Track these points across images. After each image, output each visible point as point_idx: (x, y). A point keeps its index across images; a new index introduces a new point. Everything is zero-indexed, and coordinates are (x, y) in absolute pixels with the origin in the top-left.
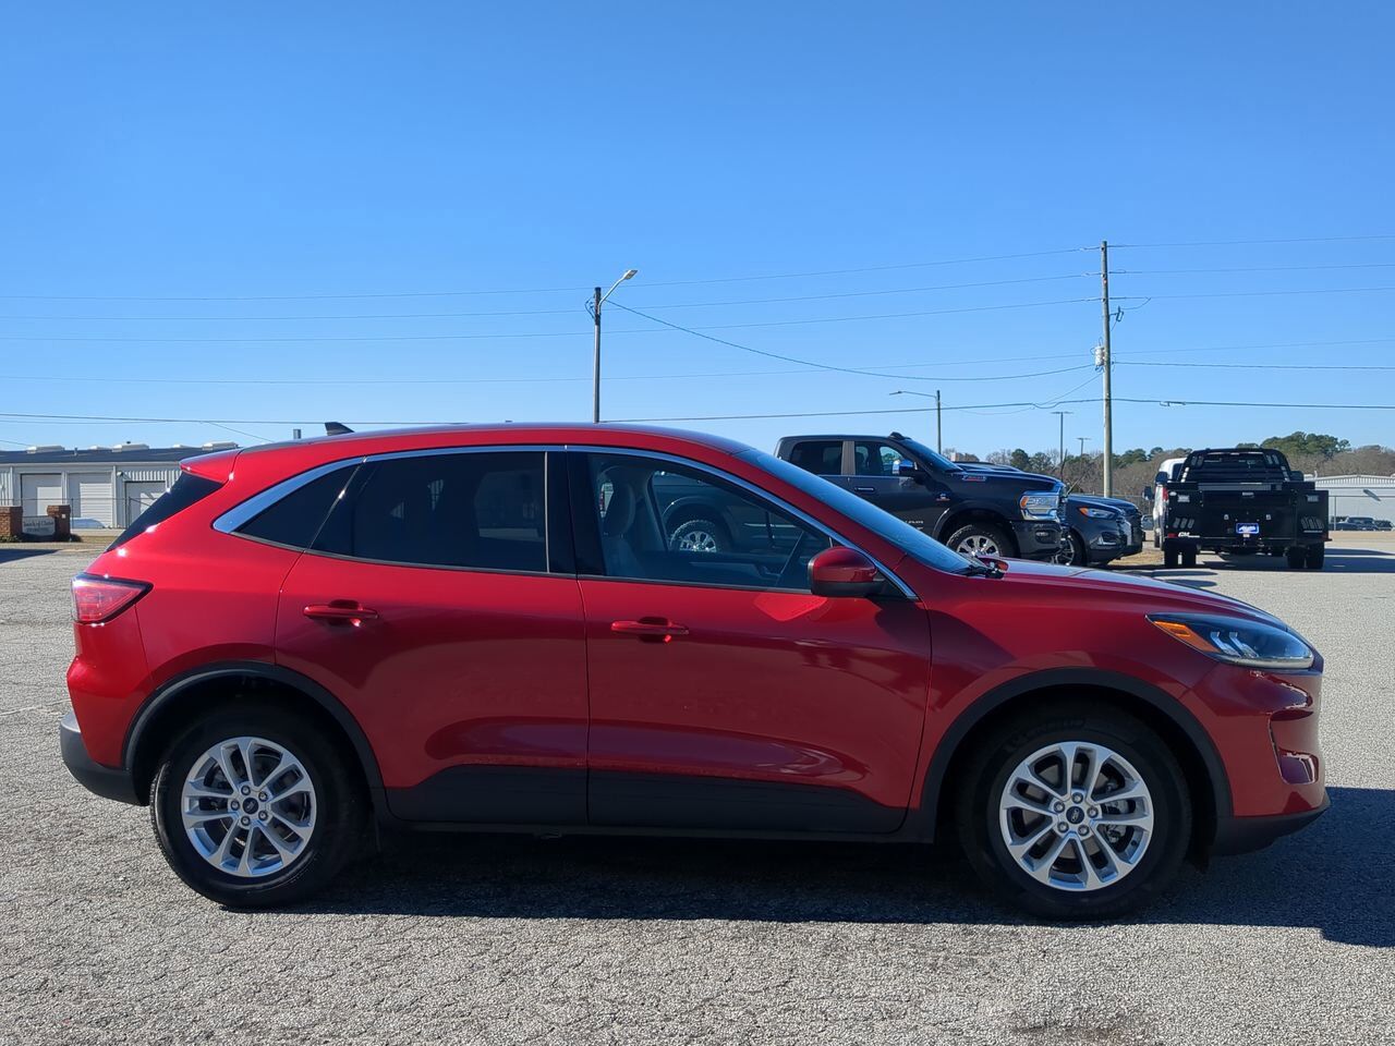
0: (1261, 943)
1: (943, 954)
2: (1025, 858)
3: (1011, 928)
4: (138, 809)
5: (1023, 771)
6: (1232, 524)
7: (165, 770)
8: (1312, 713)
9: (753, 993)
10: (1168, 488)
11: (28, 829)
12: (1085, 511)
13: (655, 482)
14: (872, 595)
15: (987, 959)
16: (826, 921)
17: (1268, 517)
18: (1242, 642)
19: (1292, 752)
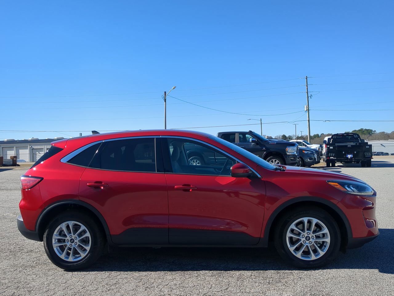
0: (362, 274)
1: (271, 279)
2: (294, 251)
3: (290, 271)
4: (39, 242)
5: (293, 226)
6: (345, 154)
7: (48, 231)
8: (374, 208)
9: (218, 292)
10: (327, 145)
11: (8, 249)
12: (304, 152)
13: (185, 146)
14: (249, 176)
15: (284, 280)
16: (237, 270)
17: (355, 152)
18: (353, 188)
19: (368, 219)
